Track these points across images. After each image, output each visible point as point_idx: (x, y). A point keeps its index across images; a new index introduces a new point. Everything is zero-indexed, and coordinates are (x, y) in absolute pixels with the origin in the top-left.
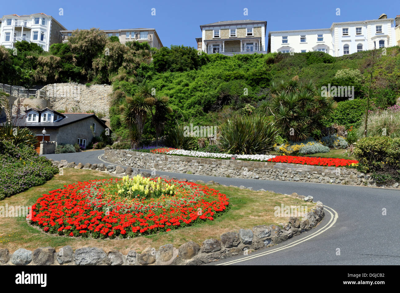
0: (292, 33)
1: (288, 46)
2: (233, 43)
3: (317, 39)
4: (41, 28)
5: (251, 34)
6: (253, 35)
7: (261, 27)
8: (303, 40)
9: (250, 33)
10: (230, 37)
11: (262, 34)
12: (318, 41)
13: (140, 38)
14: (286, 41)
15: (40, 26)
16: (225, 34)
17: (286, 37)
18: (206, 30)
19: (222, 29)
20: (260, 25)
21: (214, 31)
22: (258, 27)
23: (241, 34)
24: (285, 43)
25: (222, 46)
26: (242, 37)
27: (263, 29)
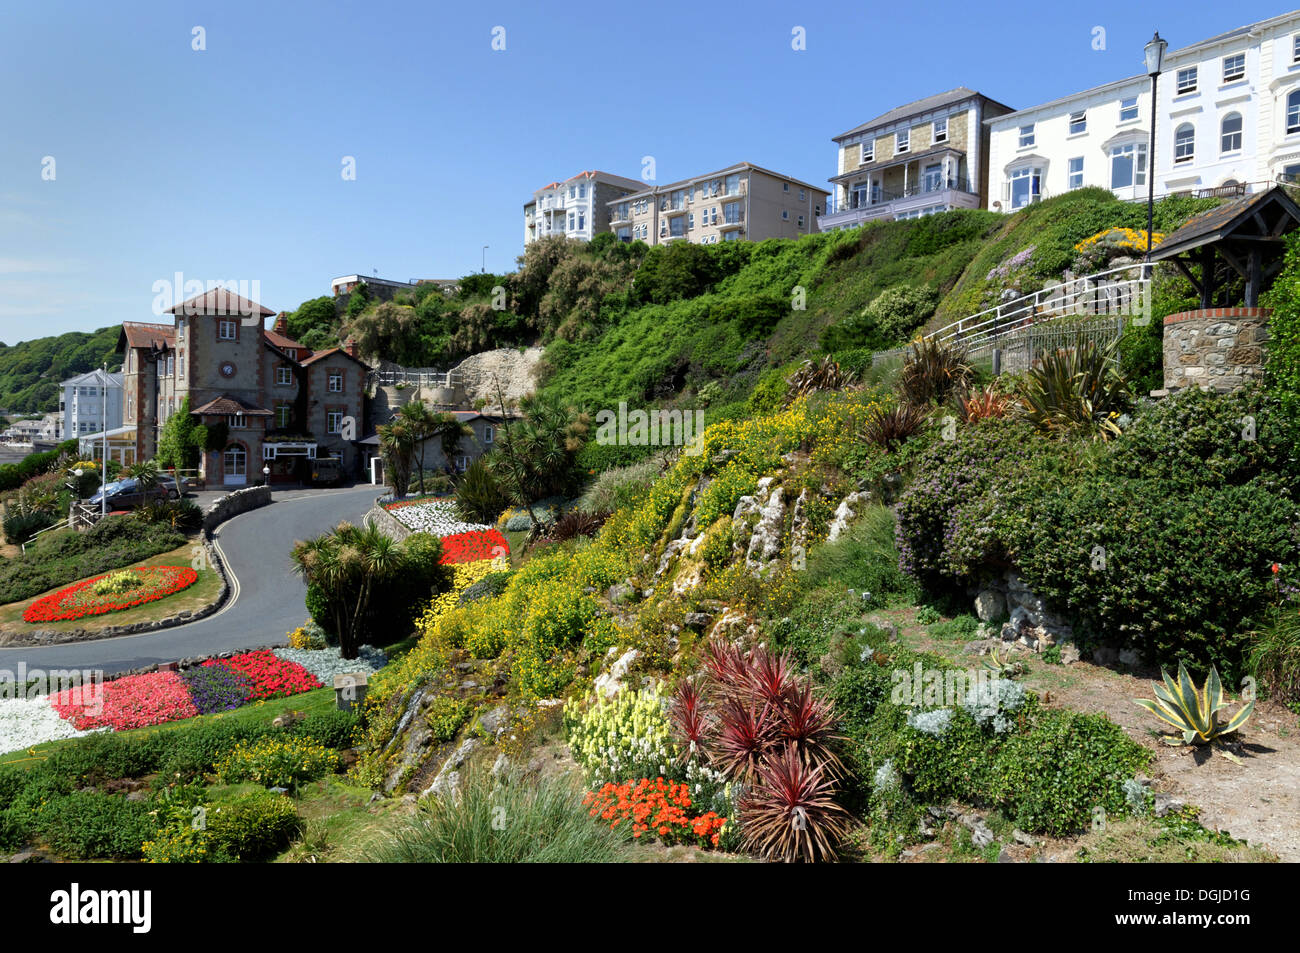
0: (1045, 113)
1: (1032, 155)
2: (893, 176)
3: (1119, 117)
4: (578, 207)
5: (943, 137)
6: (947, 139)
7: (967, 112)
8: (1079, 125)
9: (940, 133)
10: (896, 153)
11: (969, 130)
12: (1121, 119)
13: (726, 193)
14: (1030, 140)
15: (576, 203)
16: (886, 150)
17: (1030, 128)
18: (846, 148)
19: (881, 138)
20: (964, 106)
21: (896, 136)
22: (961, 114)
23: (921, 140)
24: (1028, 146)
25: (875, 184)
26: (923, 148)
27: (972, 115)
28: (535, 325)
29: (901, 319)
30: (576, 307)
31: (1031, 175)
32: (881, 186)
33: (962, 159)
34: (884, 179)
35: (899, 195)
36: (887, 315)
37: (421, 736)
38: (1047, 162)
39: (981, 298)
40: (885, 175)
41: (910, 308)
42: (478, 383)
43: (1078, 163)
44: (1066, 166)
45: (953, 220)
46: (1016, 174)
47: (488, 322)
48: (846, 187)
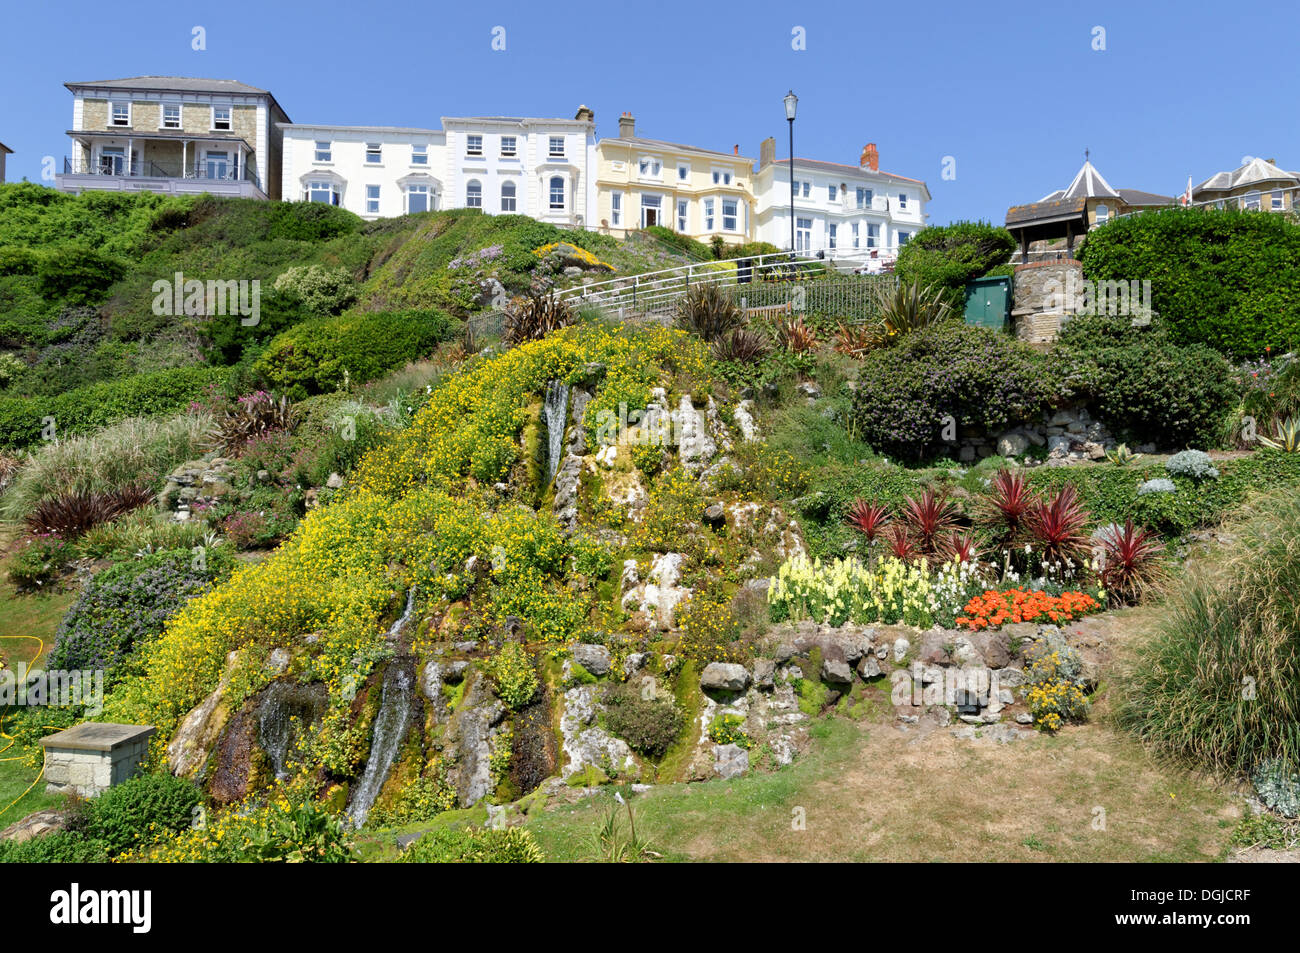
0: (343, 135)
1: (329, 171)
2: (163, 151)
3: (411, 159)
5: (226, 126)
6: (231, 129)
7: (255, 108)
8: (374, 155)
9: (222, 120)
10: (162, 127)
11: (258, 128)
12: (414, 161)
14: (327, 157)
16: (149, 119)
17: (327, 145)
18: (85, 100)
19: (139, 103)
20: (252, 101)
21: (110, 105)
22: (247, 108)
23: (196, 121)
24: (324, 162)
25: (134, 154)
26: (199, 131)
27: (261, 114)
29: (325, 298)
31: (331, 190)
32: (141, 158)
33: (250, 154)
34: (146, 152)
35: (177, 174)
36: (311, 293)
38: (345, 183)
40: (146, 146)
41: (331, 289)
43: (374, 191)
44: (364, 191)
45: (321, 212)
46: (315, 185)
48: (87, 148)
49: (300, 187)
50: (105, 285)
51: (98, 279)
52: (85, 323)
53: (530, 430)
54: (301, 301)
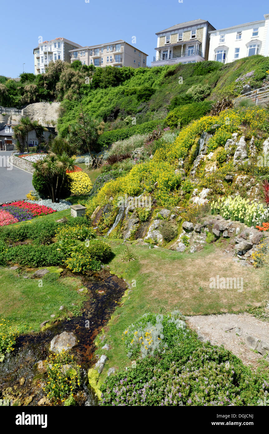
0: (230, 31)
1: (223, 46)
2: (177, 49)
4: (57, 51)
6: (196, 37)
7: (203, 28)
8: (239, 36)
9: (193, 35)
10: (178, 41)
11: (203, 35)
12: (253, 35)
13: (116, 51)
14: (223, 40)
15: (57, 50)
16: (174, 40)
17: (224, 36)
18: (160, 37)
19: (173, 35)
20: (202, 26)
22: (201, 28)
23: (186, 37)
25: (170, 52)
26: (187, 40)
27: (205, 29)
28: (54, 94)
29: (200, 95)
30: (71, 88)
31: (223, 53)
32: (172, 53)
33: (200, 45)
34: (173, 50)
35: (179, 56)
36: (196, 94)
37: (135, 220)
38: (228, 49)
39: (234, 88)
40: (174, 48)
41: (203, 92)
42: (34, 115)
43: (237, 50)
44: (234, 50)
45: (209, 64)
46: (218, 52)
47: (36, 92)
48: (160, 52)
49: (214, 52)
50: (150, 96)
51: (149, 94)
52: (145, 107)
53: (194, 146)
54: (192, 97)
